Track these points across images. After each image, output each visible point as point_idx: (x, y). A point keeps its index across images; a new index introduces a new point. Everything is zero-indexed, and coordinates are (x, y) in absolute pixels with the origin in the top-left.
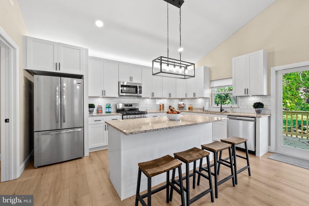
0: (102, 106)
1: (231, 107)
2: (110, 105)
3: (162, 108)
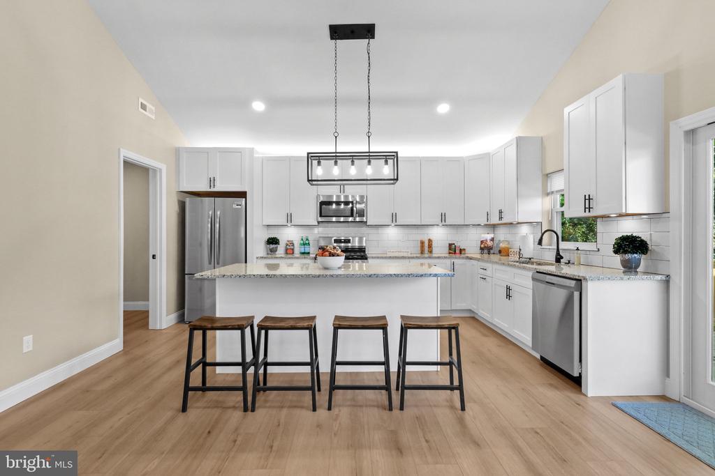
0: (294, 242)
1: (578, 249)
2: (307, 240)
3: (426, 248)
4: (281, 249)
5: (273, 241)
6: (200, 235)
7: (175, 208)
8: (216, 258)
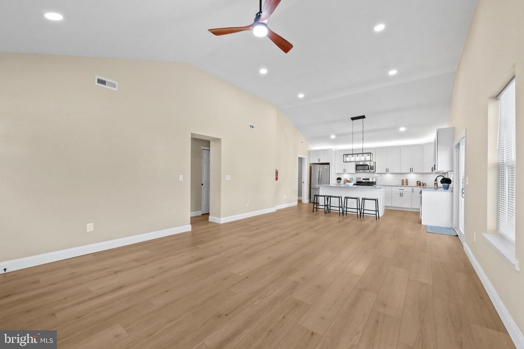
3: (405, 183)
4: (342, 182)
5: (339, 179)
6: (316, 176)
7: (309, 168)
8: (320, 182)
